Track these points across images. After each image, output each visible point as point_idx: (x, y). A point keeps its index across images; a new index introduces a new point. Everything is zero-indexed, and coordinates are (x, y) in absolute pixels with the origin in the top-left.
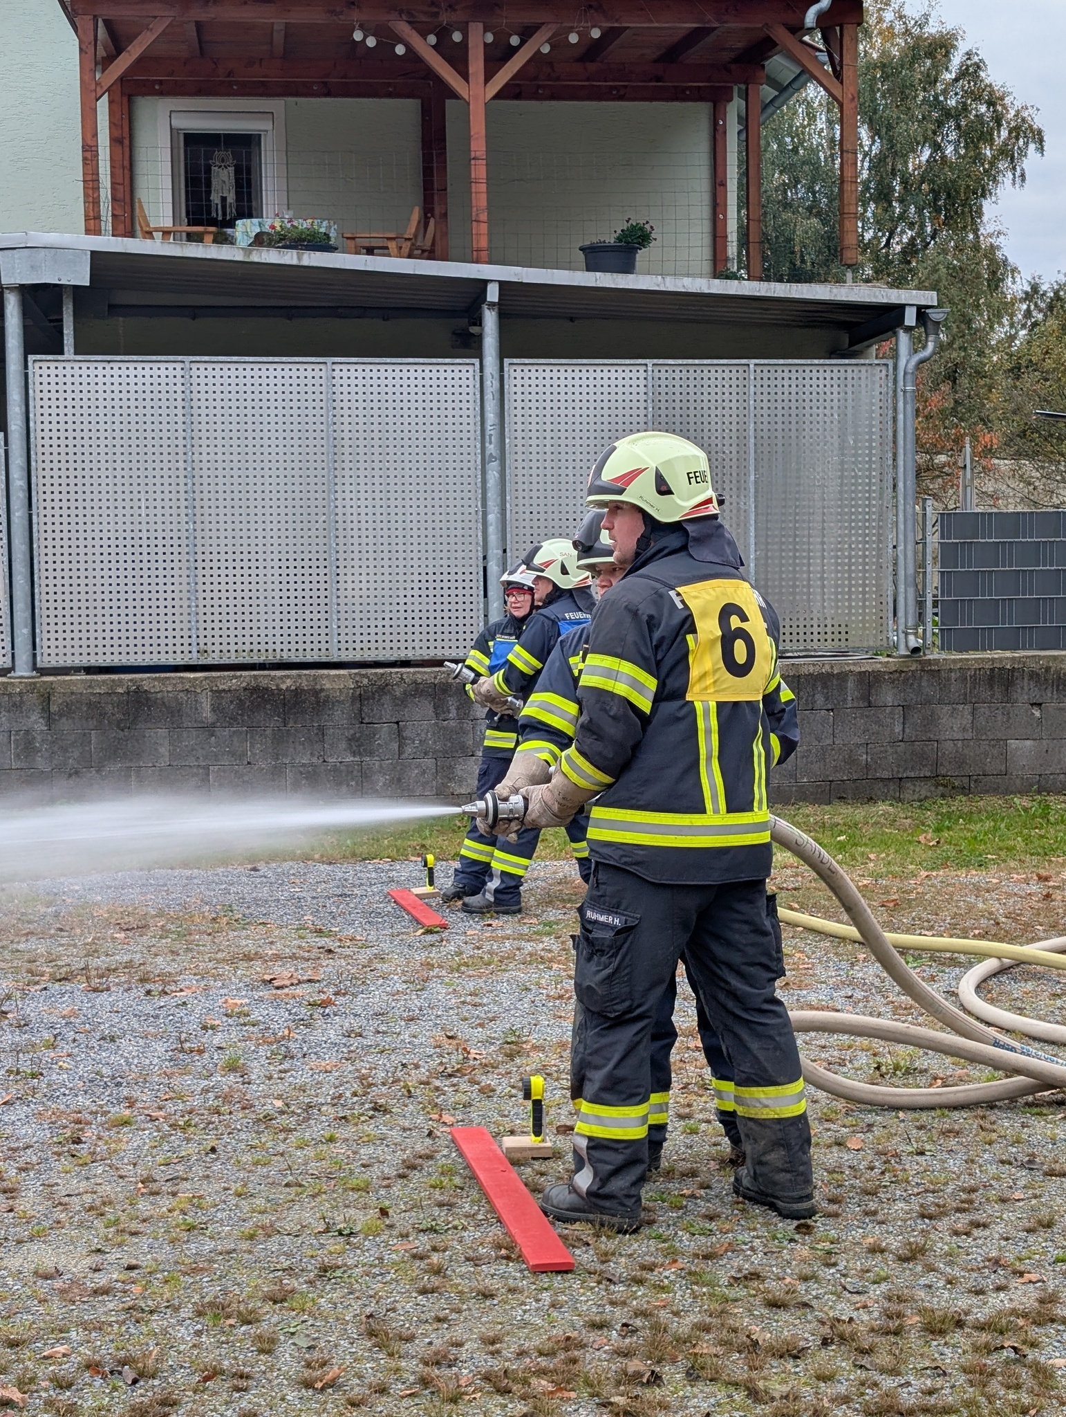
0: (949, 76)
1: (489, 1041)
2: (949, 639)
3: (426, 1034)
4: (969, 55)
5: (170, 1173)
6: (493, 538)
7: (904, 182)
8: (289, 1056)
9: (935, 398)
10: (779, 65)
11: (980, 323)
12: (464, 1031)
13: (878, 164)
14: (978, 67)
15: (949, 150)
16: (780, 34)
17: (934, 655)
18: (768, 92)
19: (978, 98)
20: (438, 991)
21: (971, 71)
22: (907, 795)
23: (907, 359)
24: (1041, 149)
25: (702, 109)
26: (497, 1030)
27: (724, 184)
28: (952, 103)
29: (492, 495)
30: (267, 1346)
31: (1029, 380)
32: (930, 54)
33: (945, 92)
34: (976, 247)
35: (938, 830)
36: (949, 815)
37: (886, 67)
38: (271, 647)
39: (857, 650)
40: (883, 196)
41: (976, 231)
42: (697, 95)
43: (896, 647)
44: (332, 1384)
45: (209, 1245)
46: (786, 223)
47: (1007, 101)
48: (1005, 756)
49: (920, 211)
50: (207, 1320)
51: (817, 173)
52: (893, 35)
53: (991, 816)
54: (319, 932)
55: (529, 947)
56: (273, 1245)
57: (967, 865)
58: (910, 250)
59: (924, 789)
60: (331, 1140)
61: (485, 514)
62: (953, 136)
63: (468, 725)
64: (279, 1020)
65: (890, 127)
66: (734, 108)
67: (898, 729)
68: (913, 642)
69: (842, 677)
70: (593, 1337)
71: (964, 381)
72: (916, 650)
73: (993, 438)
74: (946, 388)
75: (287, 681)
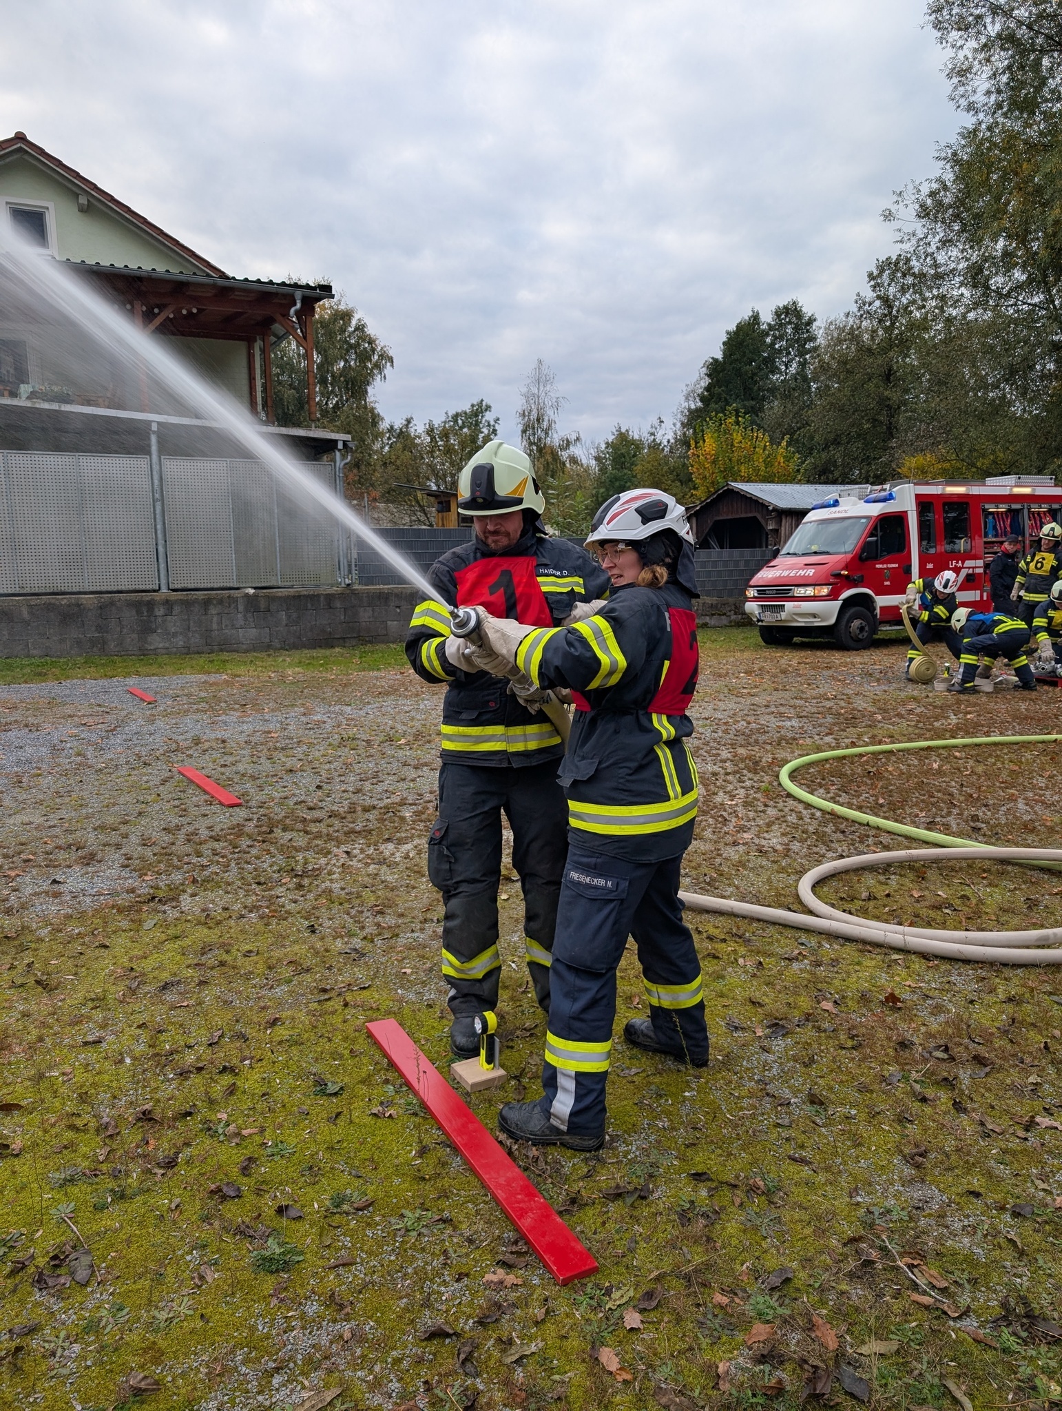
0: (351, 329)
1: (186, 740)
2: (361, 580)
3: (159, 739)
4: (359, 320)
5: (65, 790)
6: (160, 536)
7: (333, 376)
8: (102, 749)
9: (351, 476)
10: (277, 328)
11: (368, 441)
12: (175, 737)
13: (320, 366)
14: (363, 326)
15: (352, 363)
16: (278, 317)
17: (356, 587)
18: (273, 339)
19: (364, 340)
20: (160, 724)
21: (360, 328)
22: (347, 645)
23: (339, 463)
24: (392, 366)
25: (242, 346)
26: (189, 735)
27: (254, 379)
28: (353, 341)
29: (159, 517)
30: (126, 836)
31: (391, 468)
32: (342, 319)
33: (349, 336)
34: (366, 407)
35: (360, 658)
36: (365, 652)
37: (323, 324)
38: (55, 585)
39: (324, 584)
40: (323, 382)
41: (365, 401)
42: (240, 339)
43: (340, 584)
44: (154, 843)
45: (91, 810)
46: (279, 391)
47: (377, 342)
48: (386, 628)
49: (340, 390)
50: (100, 831)
51: (293, 369)
52: (325, 309)
53: (381, 652)
54: (99, 706)
55: (195, 707)
56: (117, 808)
57: (373, 670)
58: (336, 406)
59: (354, 642)
60: (130, 775)
61: (155, 526)
62: (353, 356)
63: (152, 619)
64: (94, 737)
65: (325, 351)
66: (258, 345)
67: (342, 617)
68: (348, 581)
69: (318, 596)
70: (246, 823)
71: (363, 467)
72: (349, 585)
73: (376, 494)
74: (355, 471)
75: (64, 600)
